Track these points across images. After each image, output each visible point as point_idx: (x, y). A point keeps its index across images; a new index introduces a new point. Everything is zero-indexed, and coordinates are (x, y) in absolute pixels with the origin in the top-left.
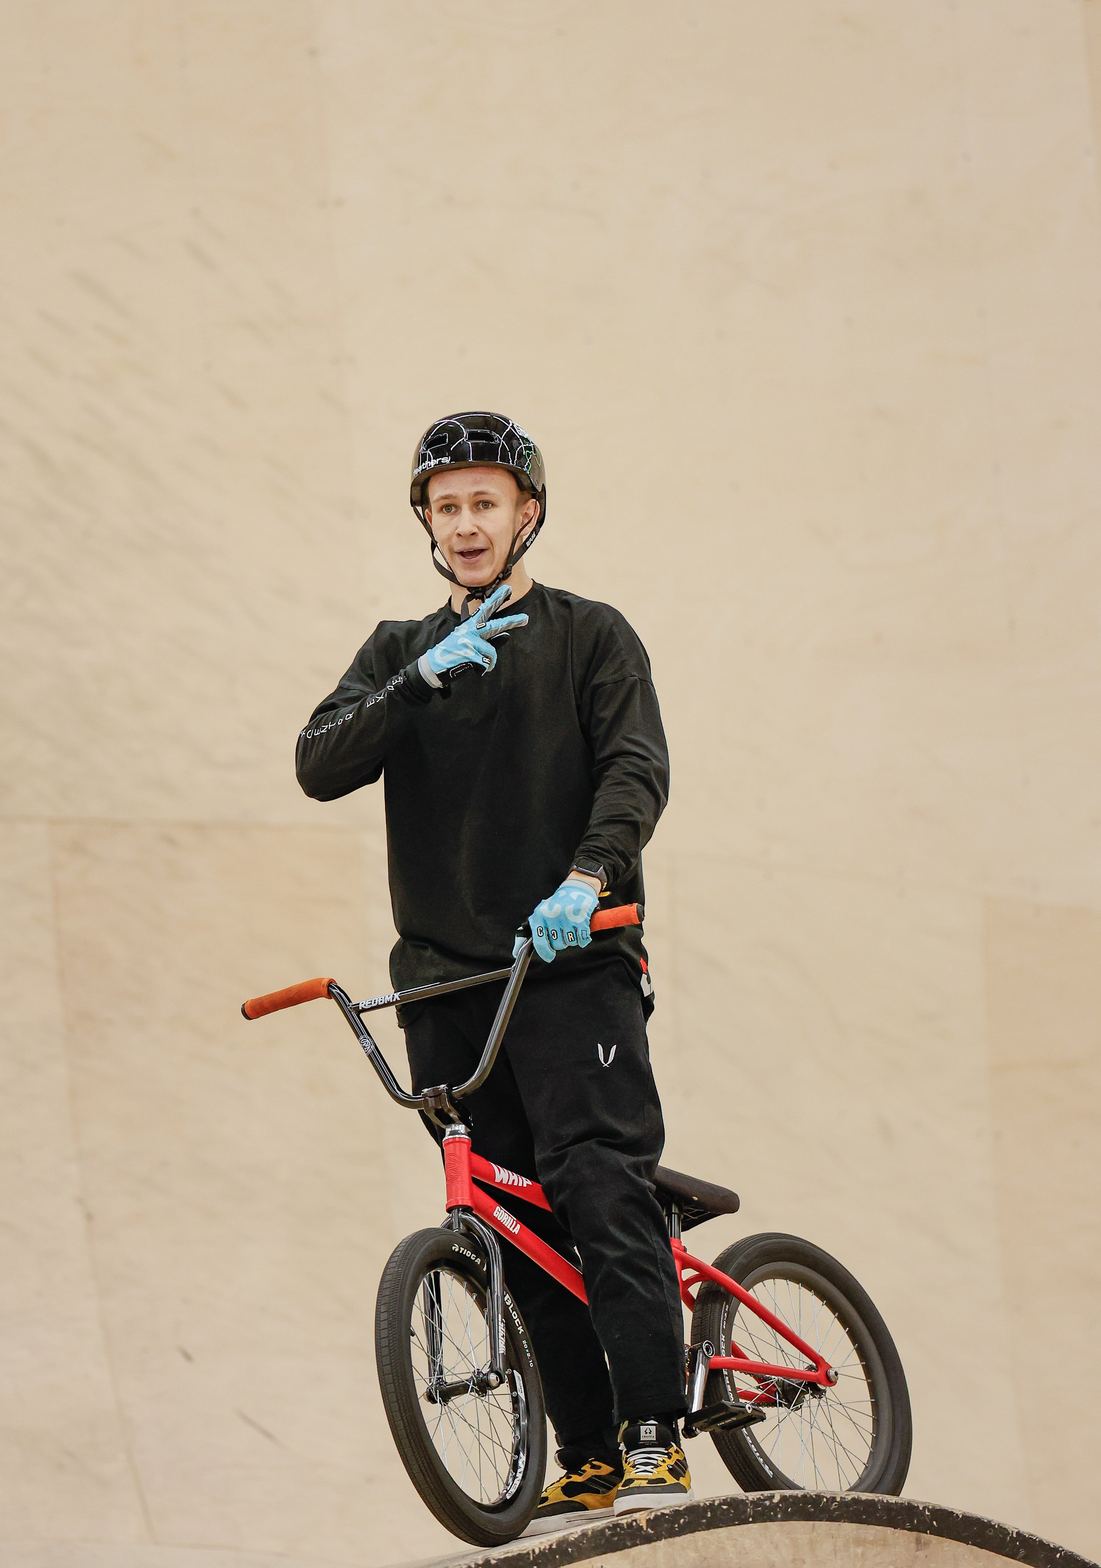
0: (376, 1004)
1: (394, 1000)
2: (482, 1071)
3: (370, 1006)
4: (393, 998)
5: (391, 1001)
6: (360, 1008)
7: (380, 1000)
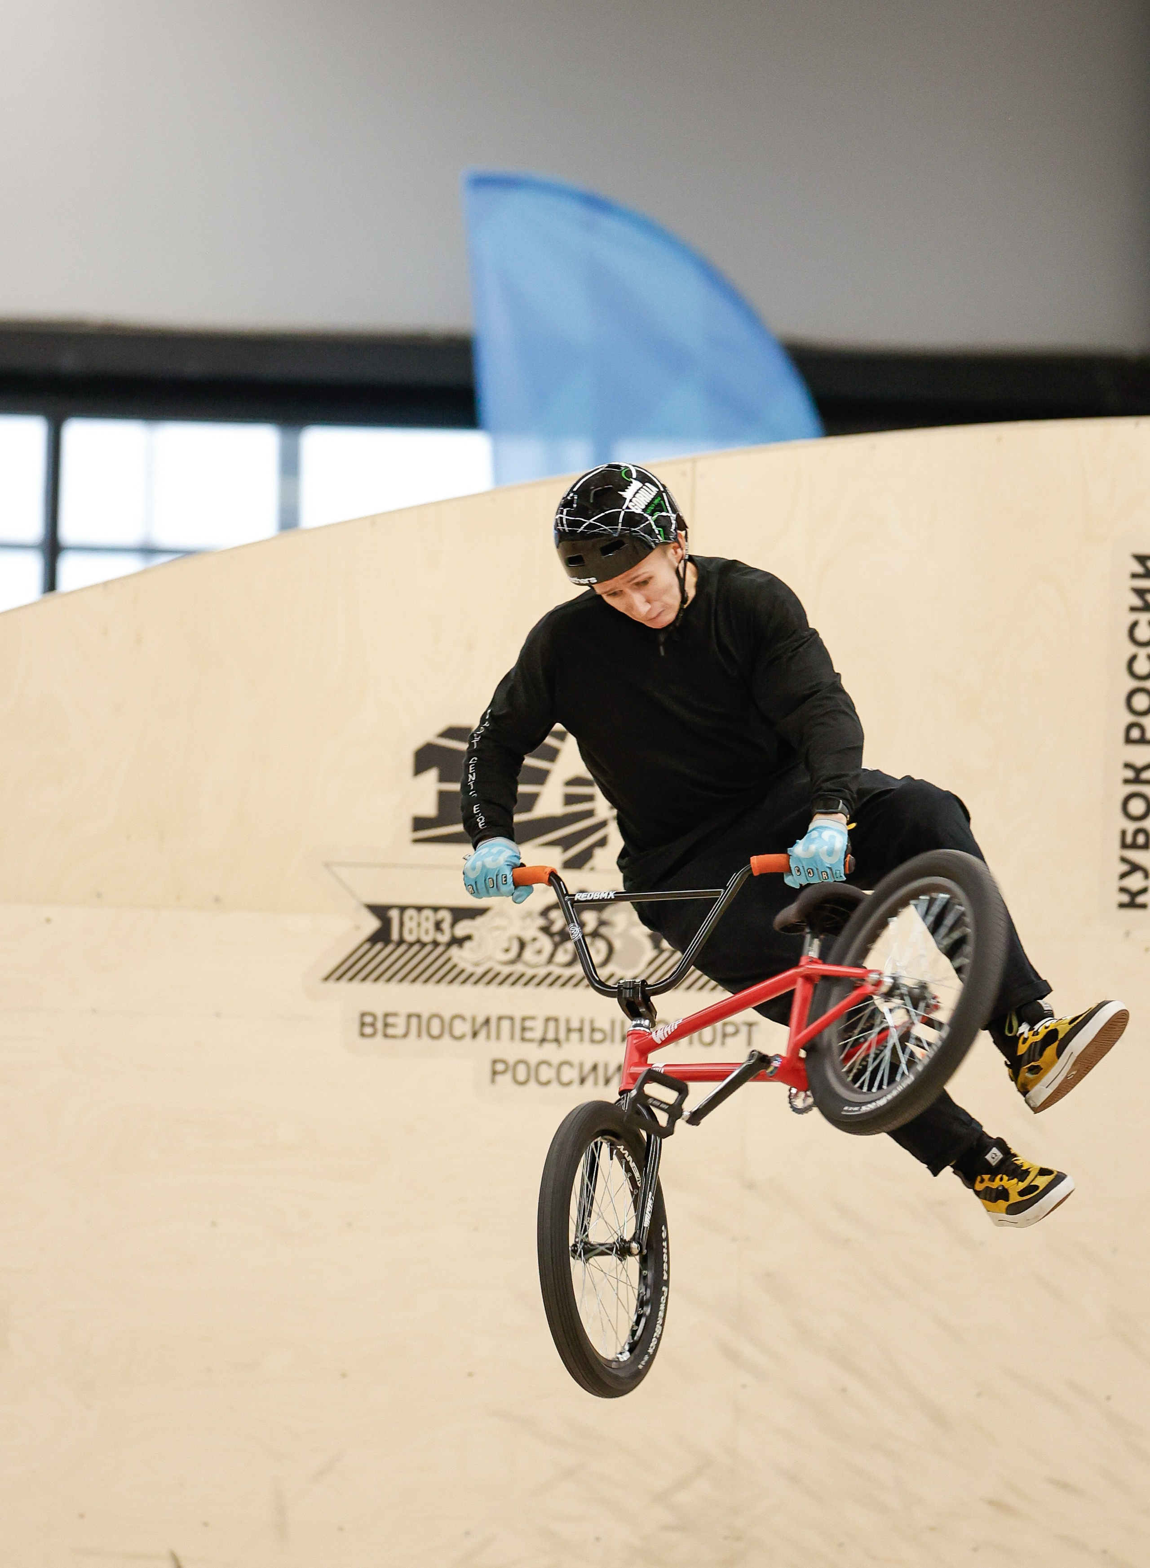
0: (591, 898)
1: (609, 898)
2: (677, 976)
3: (585, 899)
4: (608, 896)
5: (606, 898)
6: (576, 899)
7: (595, 895)
